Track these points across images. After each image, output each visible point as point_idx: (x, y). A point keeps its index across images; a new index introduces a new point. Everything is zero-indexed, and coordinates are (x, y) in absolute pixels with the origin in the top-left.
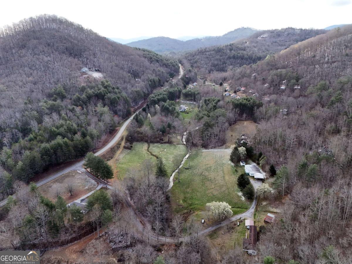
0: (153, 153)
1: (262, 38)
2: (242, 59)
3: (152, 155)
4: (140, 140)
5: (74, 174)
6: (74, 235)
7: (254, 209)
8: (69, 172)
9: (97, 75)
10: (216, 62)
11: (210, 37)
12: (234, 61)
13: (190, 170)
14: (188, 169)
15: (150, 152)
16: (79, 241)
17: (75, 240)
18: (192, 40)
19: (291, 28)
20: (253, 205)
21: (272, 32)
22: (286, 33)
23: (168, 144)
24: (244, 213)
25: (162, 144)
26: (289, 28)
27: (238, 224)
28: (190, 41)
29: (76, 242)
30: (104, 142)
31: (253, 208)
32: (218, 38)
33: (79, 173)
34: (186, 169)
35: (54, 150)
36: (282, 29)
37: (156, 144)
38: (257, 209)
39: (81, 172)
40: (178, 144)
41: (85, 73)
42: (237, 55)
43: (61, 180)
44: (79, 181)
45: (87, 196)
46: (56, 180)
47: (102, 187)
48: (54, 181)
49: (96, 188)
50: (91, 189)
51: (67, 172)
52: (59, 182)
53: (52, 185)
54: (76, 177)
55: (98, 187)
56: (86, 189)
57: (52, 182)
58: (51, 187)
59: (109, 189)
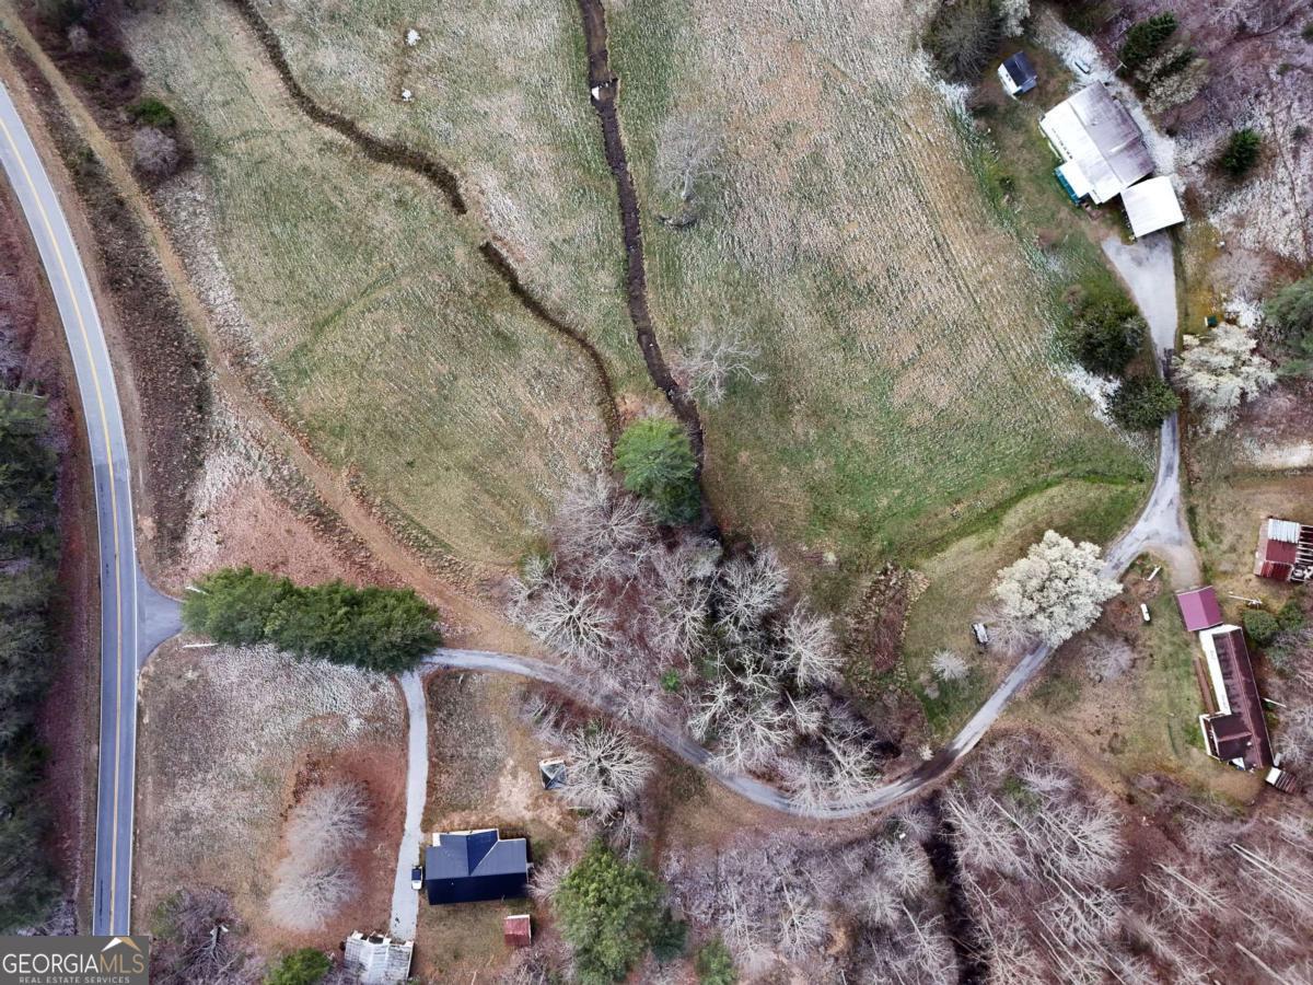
14: (691, 224)
20: (1164, 451)
27: (1146, 616)
34: (680, 226)
38: (1189, 471)
43: (181, 750)
44: (270, 700)
45: (424, 786)
46: (162, 770)
47: (424, 679)
48: (158, 784)
49: (410, 706)
50: (384, 719)
51: (138, 685)
52: (187, 772)
53: (178, 806)
54: (225, 682)
55: (405, 689)
56: (363, 736)
57: (160, 799)
58: (186, 818)
59: (468, 672)
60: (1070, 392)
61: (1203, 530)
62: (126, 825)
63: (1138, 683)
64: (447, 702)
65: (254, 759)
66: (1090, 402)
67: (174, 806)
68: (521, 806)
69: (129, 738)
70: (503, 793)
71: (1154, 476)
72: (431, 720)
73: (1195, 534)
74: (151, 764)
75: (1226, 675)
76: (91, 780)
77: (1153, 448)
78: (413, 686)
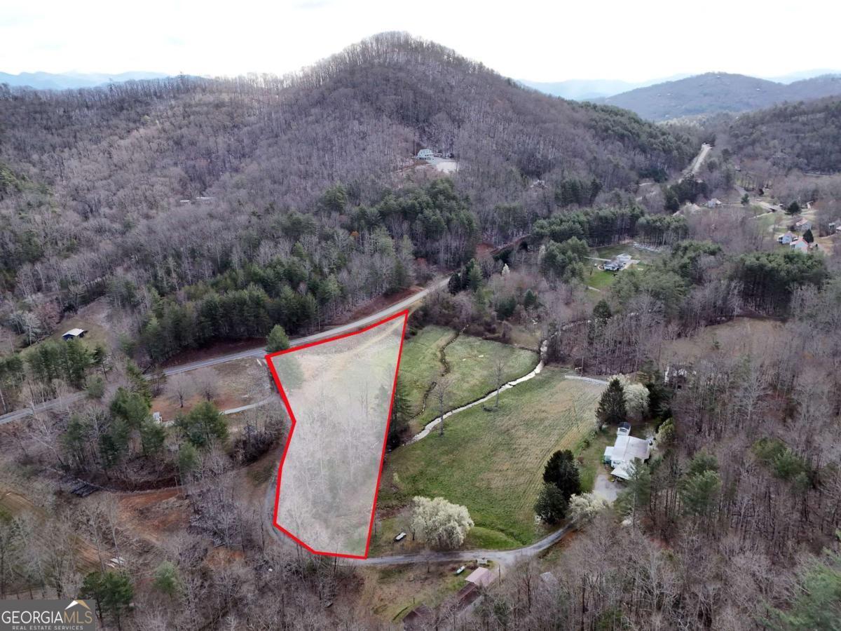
0: (447, 357)
3: (442, 359)
5: (247, 365)
6: (151, 478)
7: (541, 549)
8: (243, 360)
9: (446, 167)
13: (492, 413)
14: (489, 411)
15: (443, 354)
16: (153, 491)
17: (149, 488)
20: (545, 540)
23: (500, 344)
24: (505, 550)
25: (485, 341)
27: (459, 571)
29: (148, 491)
30: (357, 313)
31: (540, 547)
33: (258, 366)
34: (485, 409)
35: (225, 310)
37: (472, 339)
38: (548, 552)
39: (261, 364)
40: (523, 348)
41: (421, 161)
44: (246, 381)
54: (248, 372)
56: (242, 399)
71: (530, 544)
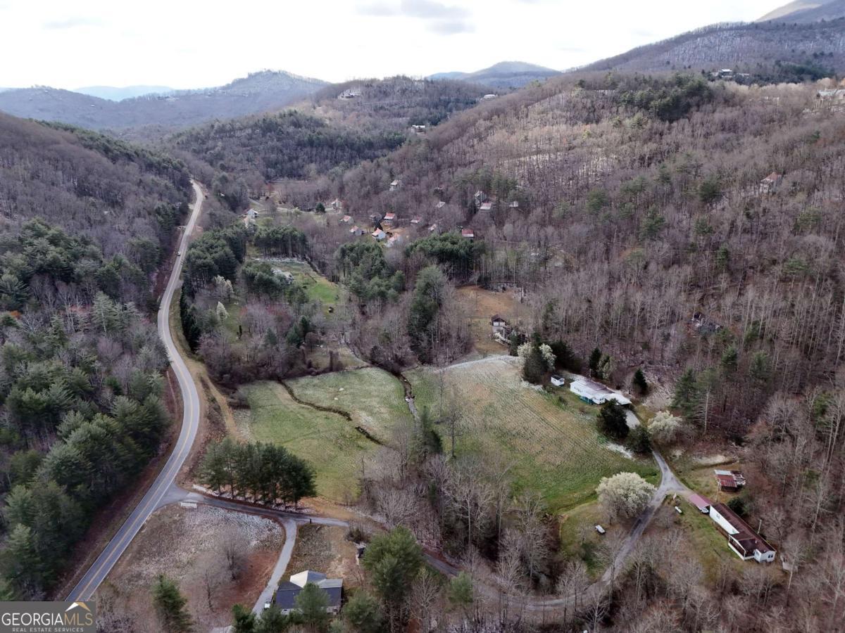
0: (317, 404)
1: (347, 97)
2: (331, 147)
3: (318, 408)
4: (253, 378)
5: (177, 518)
7: (669, 470)
8: (157, 516)
10: (273, 156)
11: (189, 91)
12: (314, 152)
15: (306, 404)
18: (140, 98)
19: (405, 78)
20: (660, 464)
21: (368, 85)
22: (398, 88)
25: (320, 377)
26: (398, 77)
27: (680, 511)
28: (133, 100)
32: (212, 96)
33: (192, 509)
36: (386, 80)
37: (303, 380)
38: (674, 468)
39: (195, 506)
42: (318, 139)
43: (153, 546)
44: (212, 532)
45: (286, 566)
46: (139, 552)
47: (298, 526)
48: (134, 557)
49: (287, 535)
50: (271, 542)
51: (148, 518)
52: (152, 555)
53: (137, 569)
54: (192, 523)
55: (287, 529)
56: (257, 548)
57: (130, 563)
58: (139, 576)
59: (322, 526)
60: (611, 452)
61: (692, 484)
62: (103, 575)
63: (690, 538)
64: (309, 535)
65: (190, 556)
66: (621, 453)
67: (135, 568)
68: (342, 573)
69: (130, 537)
70: (332, 568)
71: (660, 471)
72: (297, 541)
73: (689, 487)
74: (135, 547)
75: (727, 519)
76: (95, 557)
77: (655, 463)
78: (292, 529)
